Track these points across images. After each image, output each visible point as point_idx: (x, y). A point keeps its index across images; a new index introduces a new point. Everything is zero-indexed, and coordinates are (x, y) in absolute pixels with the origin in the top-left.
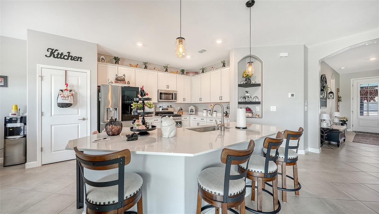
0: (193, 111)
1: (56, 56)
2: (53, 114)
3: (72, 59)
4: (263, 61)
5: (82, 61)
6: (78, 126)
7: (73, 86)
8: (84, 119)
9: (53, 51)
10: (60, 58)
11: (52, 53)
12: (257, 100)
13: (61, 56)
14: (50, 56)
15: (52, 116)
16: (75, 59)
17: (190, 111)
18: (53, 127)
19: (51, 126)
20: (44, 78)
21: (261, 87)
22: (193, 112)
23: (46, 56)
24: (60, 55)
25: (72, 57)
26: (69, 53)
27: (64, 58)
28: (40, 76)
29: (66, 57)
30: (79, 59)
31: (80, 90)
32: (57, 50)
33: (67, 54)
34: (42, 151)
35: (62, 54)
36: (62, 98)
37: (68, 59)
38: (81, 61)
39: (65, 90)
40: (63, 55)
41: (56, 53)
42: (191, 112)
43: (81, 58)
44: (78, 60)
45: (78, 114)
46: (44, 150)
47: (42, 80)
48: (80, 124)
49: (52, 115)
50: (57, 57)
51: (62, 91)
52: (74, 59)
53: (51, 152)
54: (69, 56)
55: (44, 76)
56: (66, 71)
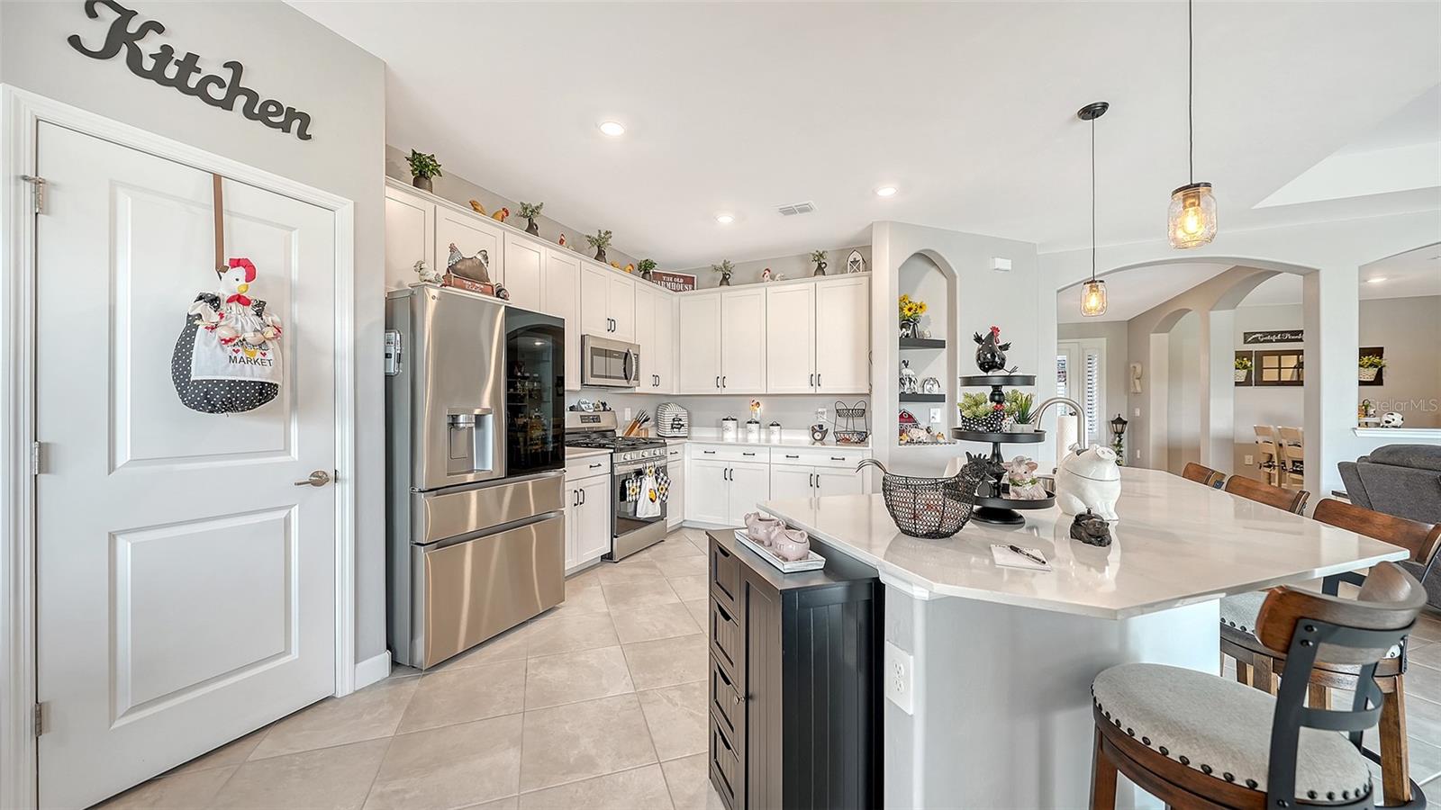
0: (683, 425)
1: (149, 64)
2: (123, 455)
3: (256, 111)
4: (957, 274)
5: (310, 137)
6: (287, 521)
8: (318, 480)
9: (133, 27)
10: (180, 83)
12: (936, 391)
14: (107, 53)
15: (114, 469)
16: (272, 119)
17: (672, 425)
18: (125, 546)
19: (112, 537)
20: (57, 199)
21: (945, 350)
22: (679, 428)
23: (75, 41)
24: (177, 63)
25: (252, 96)
26: (236, 68)
27: (200, 91)
28: (25, 178)
30: (295, 121)
31: (296, 308)
32: (159, 28)
33: (226, 75)
34: (39, 729)
35: (190, 62)
36: (229, 348)
38: (303, 135)
39: (230, 301)
40: (199, 71)
41: (149, 46)
42: (673, 428)
43: (305, 119)
44: (286, 128)
45: (287, 450)
46: (53, 719)
47: (40, 207)
48: (295, 512)
49: (119, 464)
50: (157, 76)
51: (214, 301)
52: (263, 117)
53: (112, 719)
54: (235, 89)
55: (54, 185)
56: (217, 179)
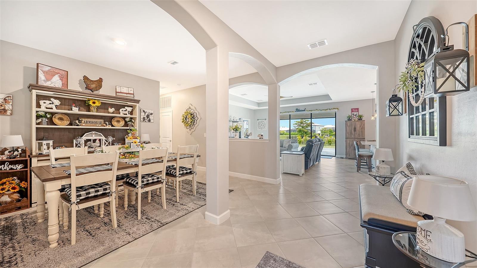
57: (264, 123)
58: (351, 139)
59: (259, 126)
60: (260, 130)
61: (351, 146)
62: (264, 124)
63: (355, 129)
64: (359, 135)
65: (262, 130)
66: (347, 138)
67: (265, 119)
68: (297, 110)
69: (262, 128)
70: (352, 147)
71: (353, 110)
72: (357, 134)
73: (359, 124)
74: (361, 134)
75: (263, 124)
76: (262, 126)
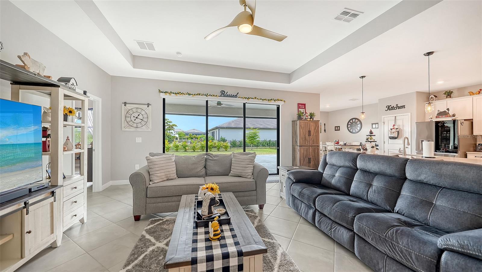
3: (399, 108)
5: (405, 108)
7: (399, 126)
9: (389, 107)
10: (393, 109)
11: (389, 109)
13: (393, 108)
16: (401, 107)
19: (388, 149)
20: (385, 123)
23: (386, 110)
27: (394, 109)
28: (383, 122)
29: (395, 108)
30: (403, 107)
31: (404, 128)
32: (391, 106)
33: (396, 106)
37: (396, 109)
49: (389, 143)
50: (391, 110)
51: (391, 129)
56: (395, 117)
57: (143, 113)
58: (305, 147)
59: (128, 119)
60: (132, 129)
61: (305, 157)
62: (145, 116)
63: (309, 132)
64: (314, 141)
65: (138, 130)
66: (301, 146)
67: (148, 105)
68: (223, 94)
69: (139, 125)
70: (306, 159)
71: (300, 105)
72: (312, 140)
73: (314, 126)
74: (315, 141)
75: (141, 117)
76: (138, 121)
